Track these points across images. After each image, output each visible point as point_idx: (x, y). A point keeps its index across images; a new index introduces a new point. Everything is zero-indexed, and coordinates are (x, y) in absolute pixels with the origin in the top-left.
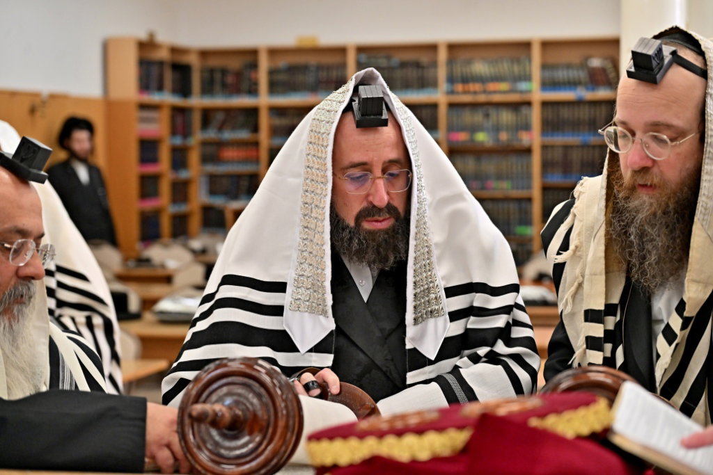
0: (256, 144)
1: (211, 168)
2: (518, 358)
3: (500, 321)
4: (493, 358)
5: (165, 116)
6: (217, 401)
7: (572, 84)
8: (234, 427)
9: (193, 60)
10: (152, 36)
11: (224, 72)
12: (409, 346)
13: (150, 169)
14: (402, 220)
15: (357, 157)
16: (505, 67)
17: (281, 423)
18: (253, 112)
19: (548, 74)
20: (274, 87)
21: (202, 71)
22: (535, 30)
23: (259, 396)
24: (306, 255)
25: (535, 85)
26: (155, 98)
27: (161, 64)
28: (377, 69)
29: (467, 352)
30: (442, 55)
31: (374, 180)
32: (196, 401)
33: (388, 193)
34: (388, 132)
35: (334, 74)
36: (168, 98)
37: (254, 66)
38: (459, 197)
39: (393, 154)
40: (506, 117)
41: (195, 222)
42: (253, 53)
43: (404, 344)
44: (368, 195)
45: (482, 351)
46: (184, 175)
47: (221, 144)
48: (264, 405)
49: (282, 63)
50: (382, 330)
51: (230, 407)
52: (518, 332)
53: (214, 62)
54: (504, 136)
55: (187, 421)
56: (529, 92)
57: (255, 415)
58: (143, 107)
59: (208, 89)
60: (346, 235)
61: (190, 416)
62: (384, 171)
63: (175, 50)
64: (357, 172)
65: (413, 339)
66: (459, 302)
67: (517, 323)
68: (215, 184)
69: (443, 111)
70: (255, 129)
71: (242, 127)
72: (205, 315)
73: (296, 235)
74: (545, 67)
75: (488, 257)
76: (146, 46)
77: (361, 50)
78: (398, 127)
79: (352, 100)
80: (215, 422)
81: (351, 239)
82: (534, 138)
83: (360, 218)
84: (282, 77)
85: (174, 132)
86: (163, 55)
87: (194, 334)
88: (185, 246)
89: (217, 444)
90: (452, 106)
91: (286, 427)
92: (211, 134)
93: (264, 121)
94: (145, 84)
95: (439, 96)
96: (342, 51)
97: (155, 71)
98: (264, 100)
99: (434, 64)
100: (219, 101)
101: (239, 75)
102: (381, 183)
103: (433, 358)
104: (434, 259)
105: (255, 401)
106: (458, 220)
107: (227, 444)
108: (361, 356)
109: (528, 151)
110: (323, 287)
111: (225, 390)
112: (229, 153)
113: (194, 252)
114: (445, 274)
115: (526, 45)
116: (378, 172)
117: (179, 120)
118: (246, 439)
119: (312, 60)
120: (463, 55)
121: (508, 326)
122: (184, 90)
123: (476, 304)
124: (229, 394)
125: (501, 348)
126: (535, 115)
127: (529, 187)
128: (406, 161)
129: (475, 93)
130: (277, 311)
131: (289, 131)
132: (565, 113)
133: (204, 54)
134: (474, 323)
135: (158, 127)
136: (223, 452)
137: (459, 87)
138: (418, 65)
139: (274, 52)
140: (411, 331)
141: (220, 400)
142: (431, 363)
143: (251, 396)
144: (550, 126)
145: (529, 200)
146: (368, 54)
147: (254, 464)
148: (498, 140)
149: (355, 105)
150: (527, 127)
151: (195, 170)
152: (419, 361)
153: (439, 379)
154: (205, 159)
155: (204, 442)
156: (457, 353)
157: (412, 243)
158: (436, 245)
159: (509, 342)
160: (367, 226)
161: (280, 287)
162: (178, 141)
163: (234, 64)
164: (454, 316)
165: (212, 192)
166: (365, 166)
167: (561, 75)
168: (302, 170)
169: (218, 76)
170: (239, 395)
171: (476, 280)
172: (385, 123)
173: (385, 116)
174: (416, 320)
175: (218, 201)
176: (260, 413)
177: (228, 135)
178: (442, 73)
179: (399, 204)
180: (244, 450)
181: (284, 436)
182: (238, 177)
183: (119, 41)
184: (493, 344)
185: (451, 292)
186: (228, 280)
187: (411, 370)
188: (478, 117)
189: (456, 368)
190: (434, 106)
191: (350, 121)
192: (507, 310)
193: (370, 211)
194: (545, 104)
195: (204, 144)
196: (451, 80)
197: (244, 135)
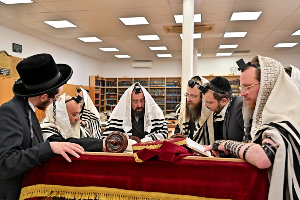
0: (116, 95)
1: (108, 99)
2: (164, 132)
3: (161, 126)
4: (160, 132)
5: (100, 90)
6: (112, 139)
7: (171, 85)
8: (115, 144)
9: (105, 80)
10: (98, 75)
11: (111, 82)
12: (145, 131)
13: (97, 99)
14: (143, 109)
15: (135, 99)
16: (160, 82)
17: (124, 143)
18: (116, 89)
19: (167, 83)
20: (119, 85)
21: (106, 82)
22: (165, 76)
23: (120, 138)
24: (127, 116)
25: (165, 86)
26: (98, 87)
27: (100, 80)
28: (139, 82)
29: (155, 131)
30: (149, 80)
31: (139, 103)
32: (109, 139)
33: (141, 105)
34: (141, 94)
35: (130, 83)
36: (101, 87)
37: (116, 81)
38: (154, 104)
39: (142, 98)
40: (160, 91)
41: (105, 109)
42: (116, 79)
43: (144, 131)
44: (138, 105)
45: (158, 131)
46: (103, 100)
47: (110, 95)
48: (121, 140)
49: (121, 81)
50: (140, 127)
51: (115, 140)
52: (164, 127)
53: (109, 80)
54: (159, 94)
55: (107, 143)
56: (164, 87)
57: (119, 142)
58: (96, 88)
59: (108, 85)
60: (134, 112)
61: (108, 142)
62: (140, 101)
63: (102, 78)
64: (136, 101)
65: (146, 130)
66: (154, 123)
67: (164, 126)
68: (109, 102)
69: (149, 89)
70: (116, 92)
71: (114, 92)
72: (108, 125)
73: (125, 112)
74: (167, 82)
75: (159, 114)
76: (97, 77)
77: (135, 79)
78: (143, 93)
79: (134, 88)
80: (112, 143)
81: (135, 113)
82: (165, 95)
83: (136, 109)
84: (121, 83)
85: (101, 93)
86: (100, 79)
87: (106, 129)
88: (103, 112)
89: (112, 147)
90: (150, 89)
91: (125, 144)
92: (108, 93)
93: (118, 91)
94: (96, 84)
95: (148, 87)
96: (132, 79)
97: (98, 82)
98: (118, 87)
99: (148, 81)
100: (110, 87)
101: (113, 83)
102: (140, 103)
103: (149, 133)
104: (149, 115)
105: (119, 139)
106: (154, 108)
107: (114, 147)
108: (137, 132)
109: (164, 97)
110: (130, 122)
111: (114, 137)
112: (111, 97)
113: (105, 114)
114: (151, 118)
115: (164, 78)
116: (139, 101)
117: (103, 90)
118: (118, 146)
119: (126, 80)
120: (153, 80)
121: (162, 126)
122: (103, 85)
123: (157, 123)
124: (114, 138)
125: (161, 130)
126: (165, 91)
127: (164, 103)
128: (144, 99)
129: (155, 87)
130: (121, 125)
131: (123, 93)
132: (170, 90)
133: (107, 79)
134: (156, 126)
135: (99, 92)
136: (114, 148)
137: (152, 86)
138: (145, 81)
139: (119, 79)
140: (145, 128)
141: (113, 139)
142: (149, 134)
143: (119, 138)
144: (167, 93)
145: (164, 105)
146: (136, 79)
147: (119, 150)
148: (159, 95)
149: (135, 89)
150: (164, 93)
151: (105, 99)
152: (147, 133)
153: (151, 136)
154: (107, 98)
155: (110, 147)
156: (154, 132)
157: (145, 113)
158: (150, 113)
159: (163, 129)
160: (138, 110)
161: (122, 121)
162: (102, 94)
163: (112, 81)
164: (153, 125)
165: (108, 103)
166: (137, 100)
167: (170, 84)
168: (126, 100)
169: (109, 83)
170: (116, 138)
171: (157, 118)
172: (140, 93)
173: (140, 91)
174: (146, 126)
175: (109, 105)
176: (120, 141)
177: (111, 93)
178: (149, 83)
179: (143, 106)
180: (117, 148)
181: (124, 145)
182: (113, 101)
183: (92, 76)
184: (159, 130)
185: (152, 121)
186: (112, 120)
187: (145, 135)
188: (155, 91)
189: (153, 134)
190: (148, 88)
191: (134, 92)
192: (162, 124)
193: (138, 108)
194: (167, 89)
195: (107, 95)
196: (150, 84)
197: (114, 93)
